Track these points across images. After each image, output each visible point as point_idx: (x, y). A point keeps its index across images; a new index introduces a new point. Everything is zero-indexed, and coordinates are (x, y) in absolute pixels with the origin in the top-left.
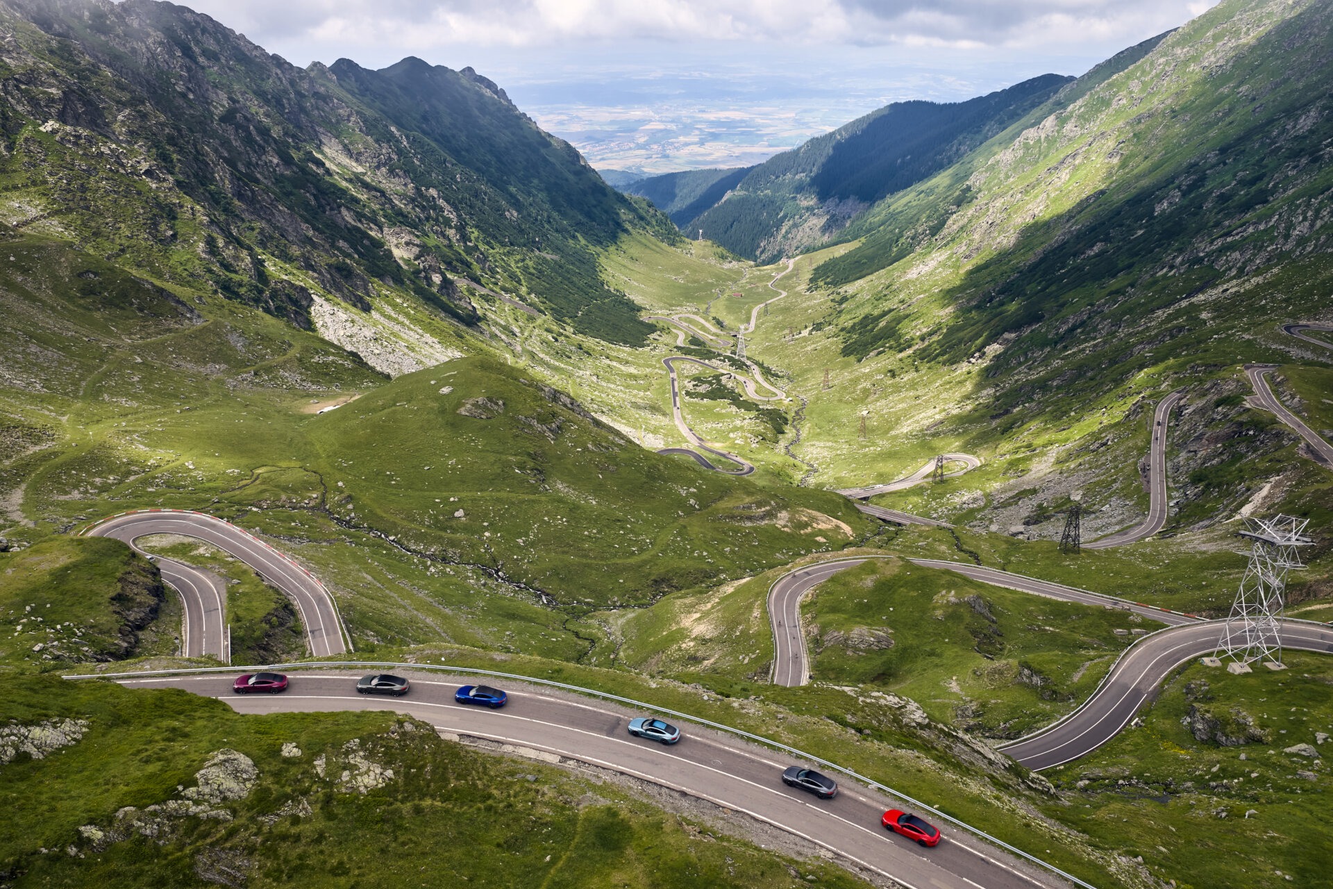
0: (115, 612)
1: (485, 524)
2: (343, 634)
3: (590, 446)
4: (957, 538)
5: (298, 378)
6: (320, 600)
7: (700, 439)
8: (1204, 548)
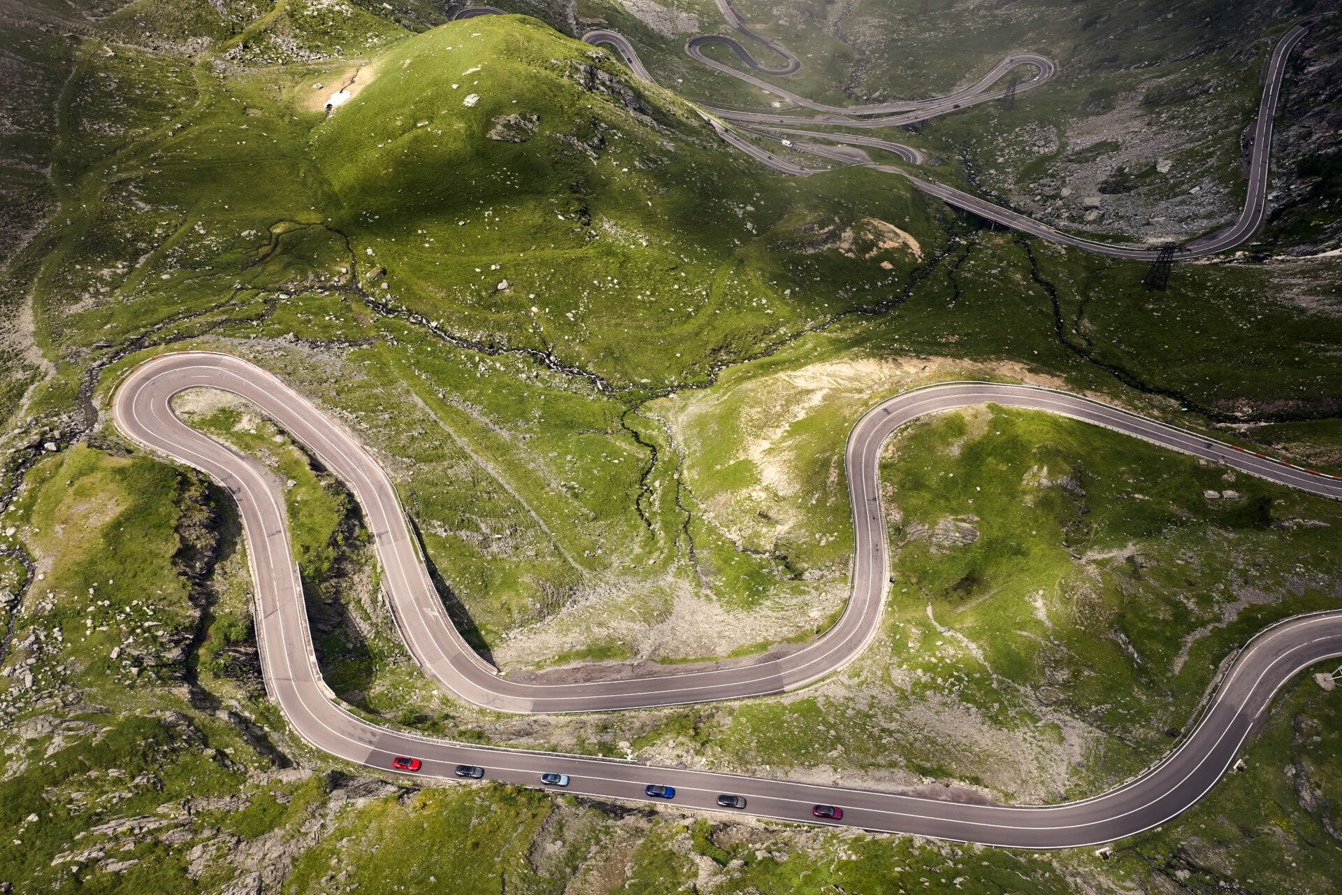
0: (180, 574)
1: (532, 296)
2: (412, 539)
3: (636, 163)
4: (1033, 260)
5: (294, 44)
6: (381, 489)
7: (739, 18)
8: (1304, 302)
